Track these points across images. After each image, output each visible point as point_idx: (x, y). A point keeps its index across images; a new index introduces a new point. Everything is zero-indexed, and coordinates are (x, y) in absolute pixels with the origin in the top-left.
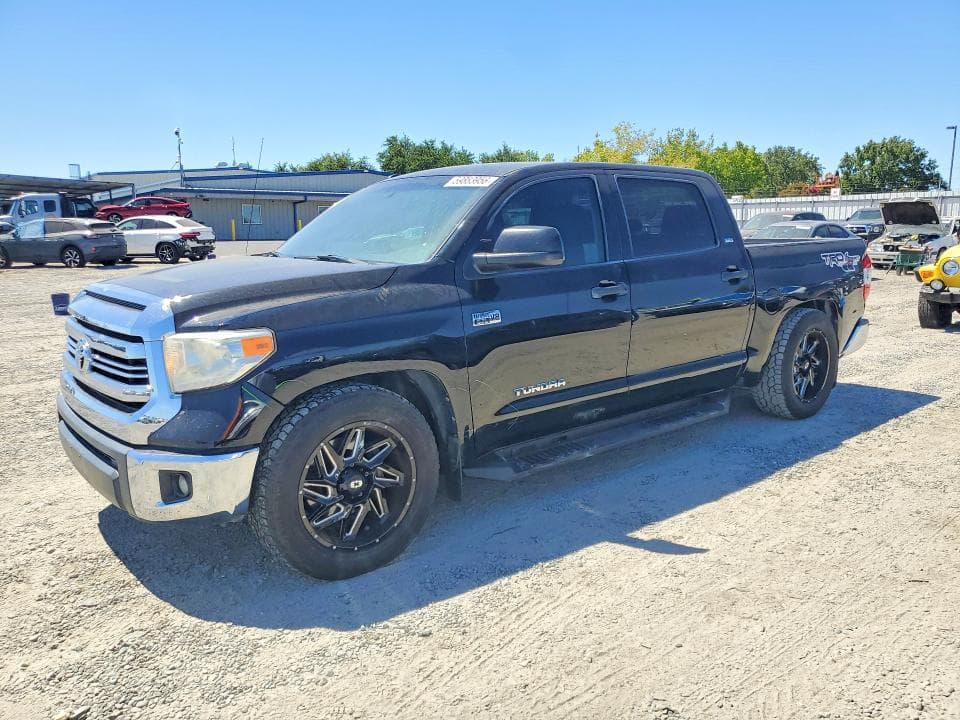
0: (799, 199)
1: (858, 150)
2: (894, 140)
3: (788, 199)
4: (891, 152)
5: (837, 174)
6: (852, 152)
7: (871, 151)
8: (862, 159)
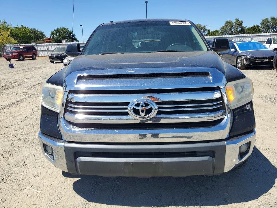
0: (44, 44)
1: (55, 30)
2: (63, 28)
3: (41, 44)
4: (63, 31)
5: (51, 37)
6: (53, 31)
7: (58, 31)
8: (56, 33)
